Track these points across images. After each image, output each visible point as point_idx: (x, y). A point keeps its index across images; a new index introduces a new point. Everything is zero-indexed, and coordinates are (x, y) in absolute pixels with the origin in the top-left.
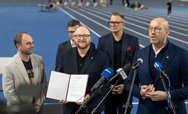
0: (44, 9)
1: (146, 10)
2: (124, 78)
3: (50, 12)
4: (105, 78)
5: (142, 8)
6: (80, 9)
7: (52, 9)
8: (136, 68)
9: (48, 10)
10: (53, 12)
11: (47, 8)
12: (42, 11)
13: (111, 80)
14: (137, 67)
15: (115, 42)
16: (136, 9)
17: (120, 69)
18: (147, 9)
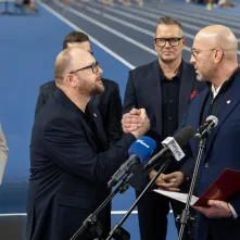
0: (11, 9)
1: (230, 8)
2: (178, 158)
3: (23, 14)
4: (138, 159)
5: (222, 6)
6: (89, 9)
7: (27, 10)
8: (203, 137)
9: (19, 11)
10: (29, 15)
11: (17, 6)
12: (6, 13)
13: (150, 162)
14: (206, 133)
15: (165, 81)
16: (209, 7)
17: (170, 139)
18: (232, 6)
